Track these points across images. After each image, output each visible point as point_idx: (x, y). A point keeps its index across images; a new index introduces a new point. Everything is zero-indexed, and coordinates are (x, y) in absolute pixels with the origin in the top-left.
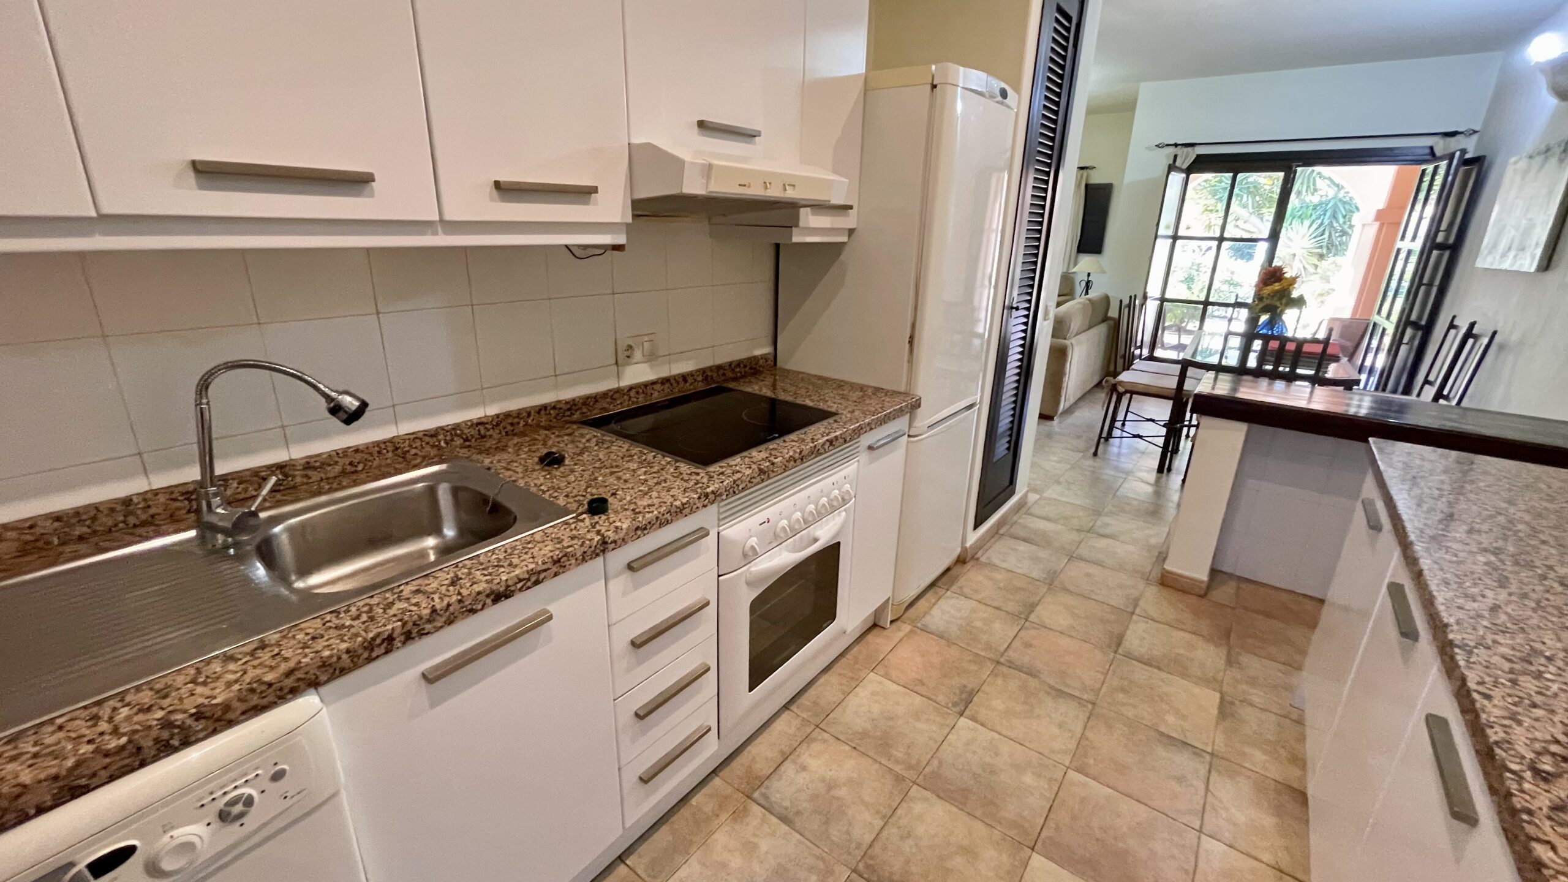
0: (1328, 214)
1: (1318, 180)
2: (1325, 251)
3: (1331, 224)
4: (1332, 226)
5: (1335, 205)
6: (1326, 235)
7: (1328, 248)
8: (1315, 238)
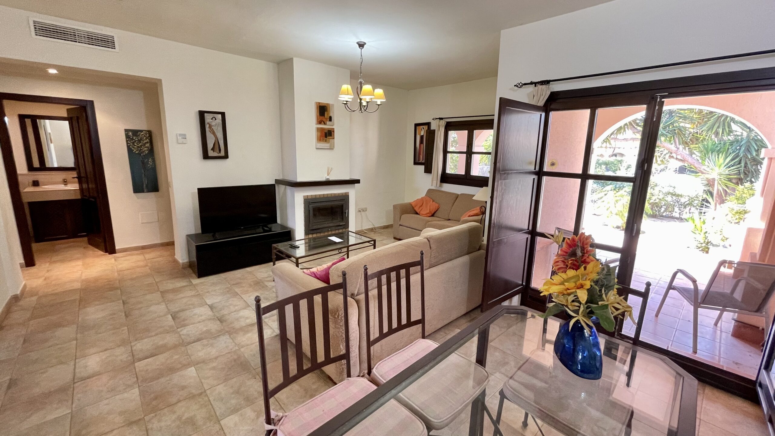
0: (743, 149)
1: (732, 124)
2: (742, 176)
3: (746, 156)
4: (747, 158)
5: (748, 141)
6: (743, 164)
7: (745, 174)
8: (729, 167)
